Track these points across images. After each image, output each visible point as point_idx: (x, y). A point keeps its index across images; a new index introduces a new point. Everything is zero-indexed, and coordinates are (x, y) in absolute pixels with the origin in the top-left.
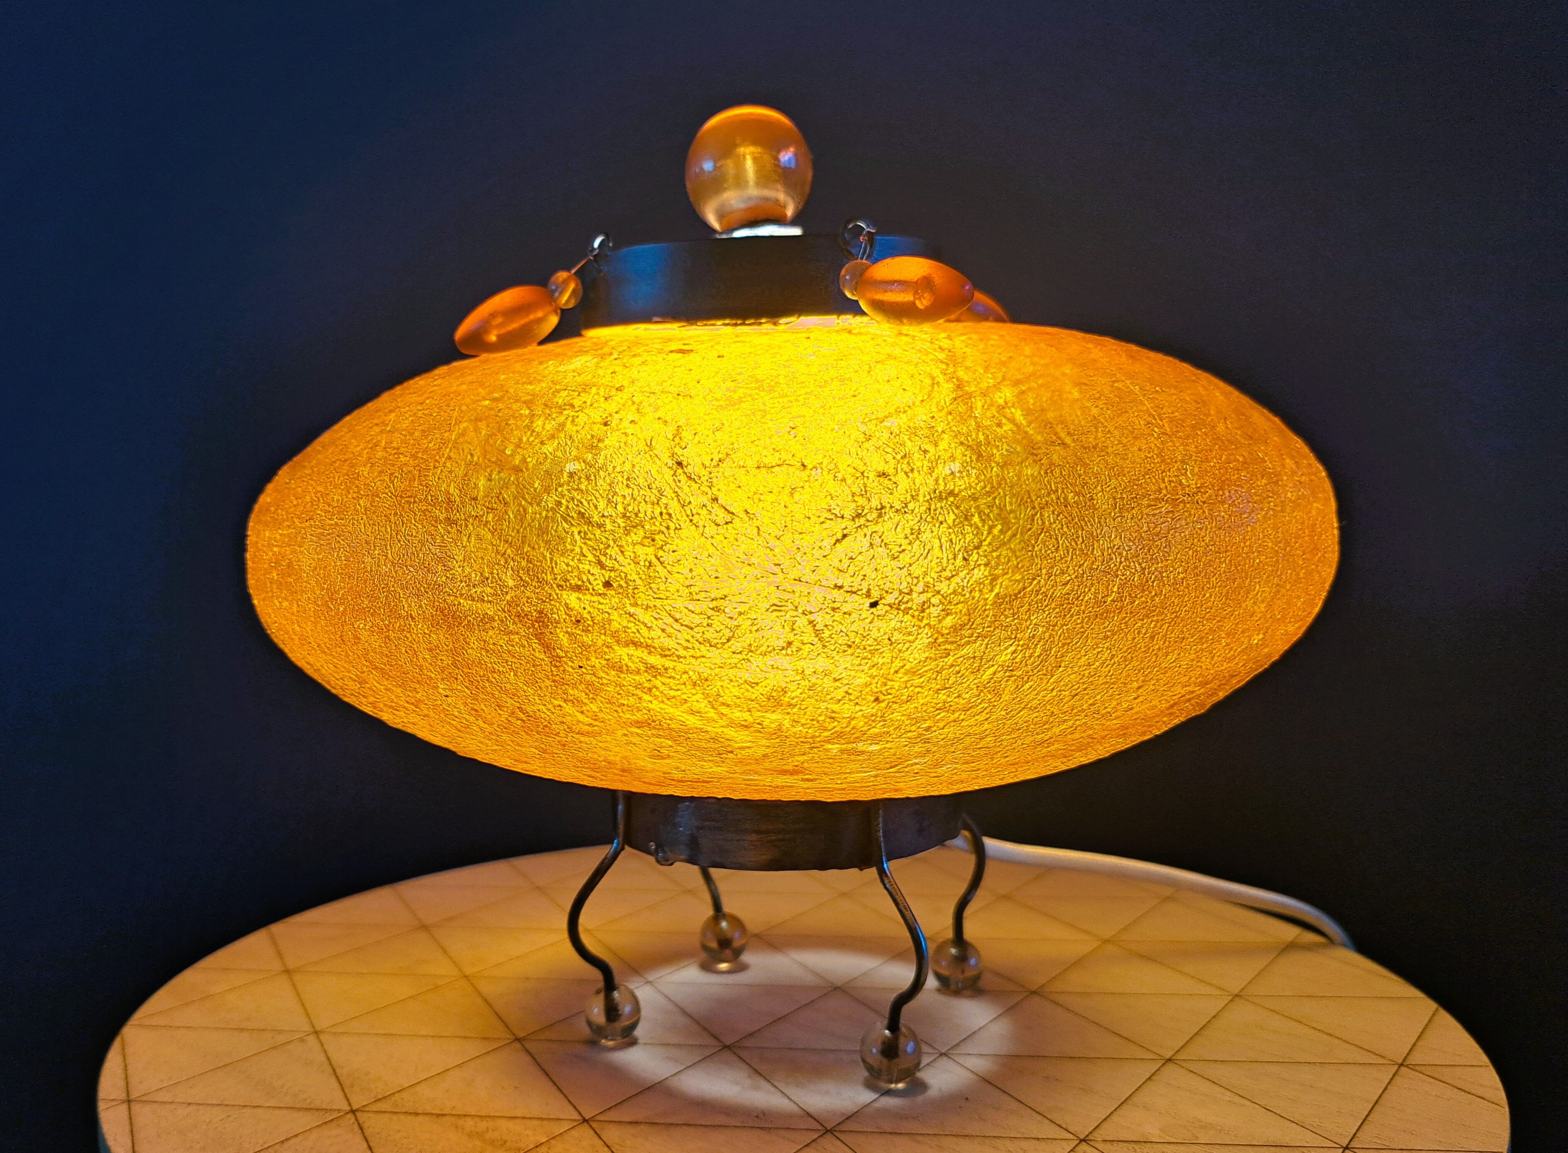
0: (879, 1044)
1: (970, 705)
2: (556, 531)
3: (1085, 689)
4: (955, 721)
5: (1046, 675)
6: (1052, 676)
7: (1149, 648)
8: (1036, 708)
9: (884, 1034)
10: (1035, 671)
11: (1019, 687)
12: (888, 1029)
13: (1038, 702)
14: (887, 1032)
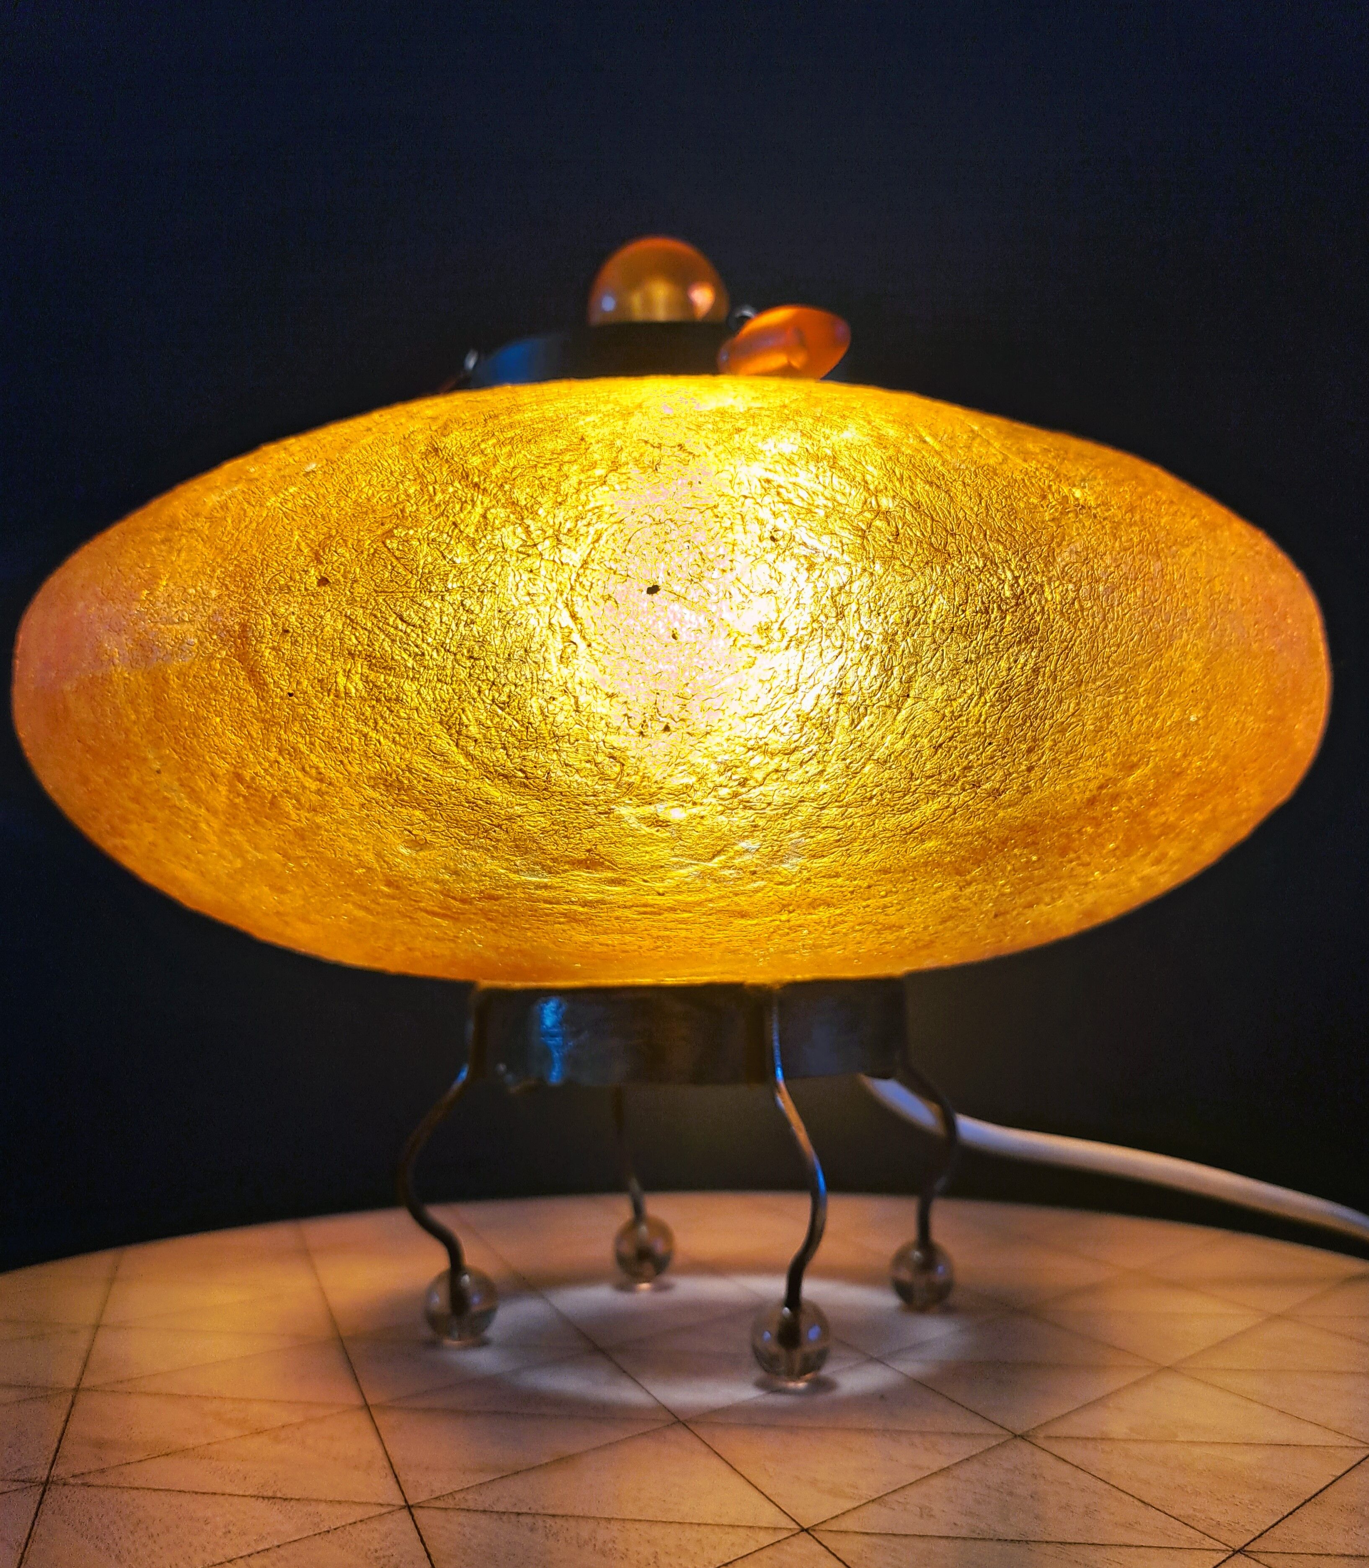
0: (775, 1328)
1: (793, 746)
2: (274, 530)
3: (951, 738)
4: (777, 771)
5: (889, 707)
6: (899, 710)
7: (1033, 687)
8: (885, 762)
9: (784, 1312)
10: (875, 699)
11: (856, 723)
12: (787, 1306)
13: (887, 752)
14: (786, 1309)
